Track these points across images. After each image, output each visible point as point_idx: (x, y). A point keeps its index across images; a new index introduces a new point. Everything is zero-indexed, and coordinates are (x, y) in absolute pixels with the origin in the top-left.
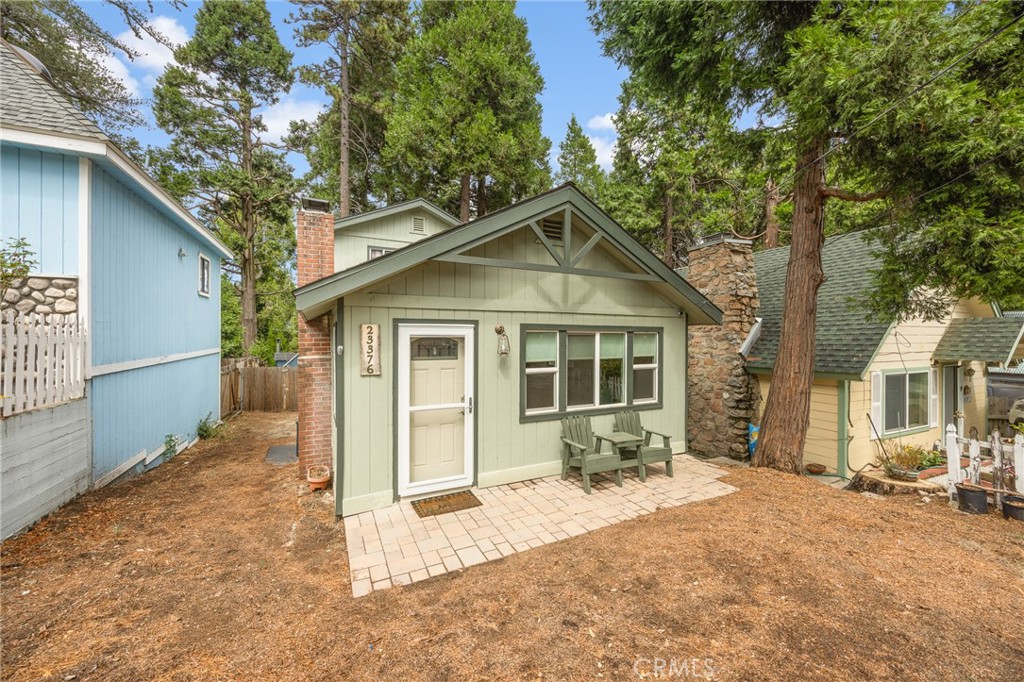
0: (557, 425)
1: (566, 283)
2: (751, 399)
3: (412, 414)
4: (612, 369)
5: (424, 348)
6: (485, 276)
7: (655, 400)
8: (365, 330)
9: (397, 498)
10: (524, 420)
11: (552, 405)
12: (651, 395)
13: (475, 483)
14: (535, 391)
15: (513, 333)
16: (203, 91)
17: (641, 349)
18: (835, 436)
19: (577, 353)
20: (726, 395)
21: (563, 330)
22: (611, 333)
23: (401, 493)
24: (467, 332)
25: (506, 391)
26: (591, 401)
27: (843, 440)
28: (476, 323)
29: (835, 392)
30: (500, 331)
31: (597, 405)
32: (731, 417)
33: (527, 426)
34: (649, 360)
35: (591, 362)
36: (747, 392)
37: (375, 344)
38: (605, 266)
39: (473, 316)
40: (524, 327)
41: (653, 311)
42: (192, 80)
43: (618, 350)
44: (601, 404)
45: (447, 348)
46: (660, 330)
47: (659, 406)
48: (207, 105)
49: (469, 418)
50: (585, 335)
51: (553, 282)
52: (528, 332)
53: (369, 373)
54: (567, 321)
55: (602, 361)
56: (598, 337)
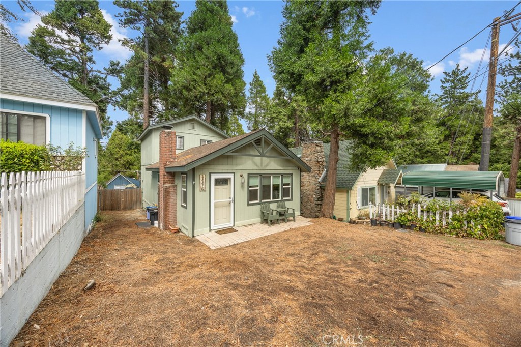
0: (259, 206)
1: (261, 160)
2: (322, 197)
3: (215, 203)
4: (276, 188)
5: (218, 182)
6: (237, 158)
7: (290, 198)
8: (201, 177)
9: (210, 230)
10: (249, 205)
11: (257, 200)
12: (289, 196)
13: (234, 225)
14: (252, 195)
15: (246, 176)
16: (59, 40)
17: (286, 181)
18: (346, 208)
19: (265, 183)
20: (314, 196)
21: (261, 175)
22: (276, 175)
23: (211, 229)
24: (231, 176)
25: (243, 195)
26: (270, 199)
27: (348, 209)
28: (234, 173)
29: (346, 194)
30: (241, 176)
31: (272, 200)
32: (316, 204)
33: (250, 207)
34: (288, 184)
35: (270, 185)
36: (321, 195)
37: (204, 181)
38: (274, 154)
39: (233, 171)
40: (248, 175)
41: (290, 168)
42: (52, 34)
43: (278, 181)
44: (273, 199)
45: (225, 182)
46: (292, 174)
47: (291, 200)
48: (60, 47)
49: (232, 204)
50: (267, 176)
51: (257, 159)
52: (250, 175)
53: (202, 190)
54: (262, 172)
55: (273, 185)
56: (272, 177)
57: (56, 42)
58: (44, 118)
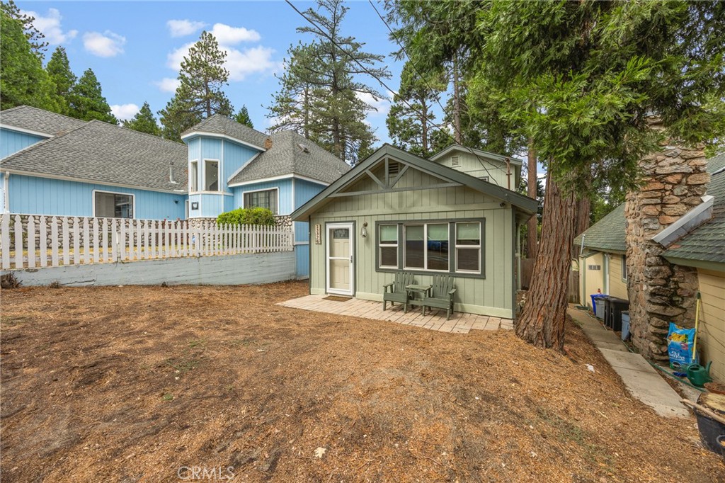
0: (394, 275)
1: (400, 197)
2: (675, 294)
3: (330, 260)
7: (479, 272)
8: (316, 227)
9: (326, 293)
11: (395, 265)
13: (354, 295)
15: (372, 229)
21: (401, 223)
23: (327, 291)
24: (350, 226)
28: (355, 222)
30: (365, 225)
31: (425, 269)
33: (379, 274)
36: (665, 286)
37: (319, 232)
39: (354, 219)
40: (377, 223)
43: (443, 235)
45: (347, 234)
46: (483, 220)
47: (482, 276)
49: (351, 265)
50: (417, 225)
51: (393, 197)
52: (379, 225)
54: (403, 218)
55: (429, 242)
56: (425, 226)
57: (404, 114)
58: (276, 189)
